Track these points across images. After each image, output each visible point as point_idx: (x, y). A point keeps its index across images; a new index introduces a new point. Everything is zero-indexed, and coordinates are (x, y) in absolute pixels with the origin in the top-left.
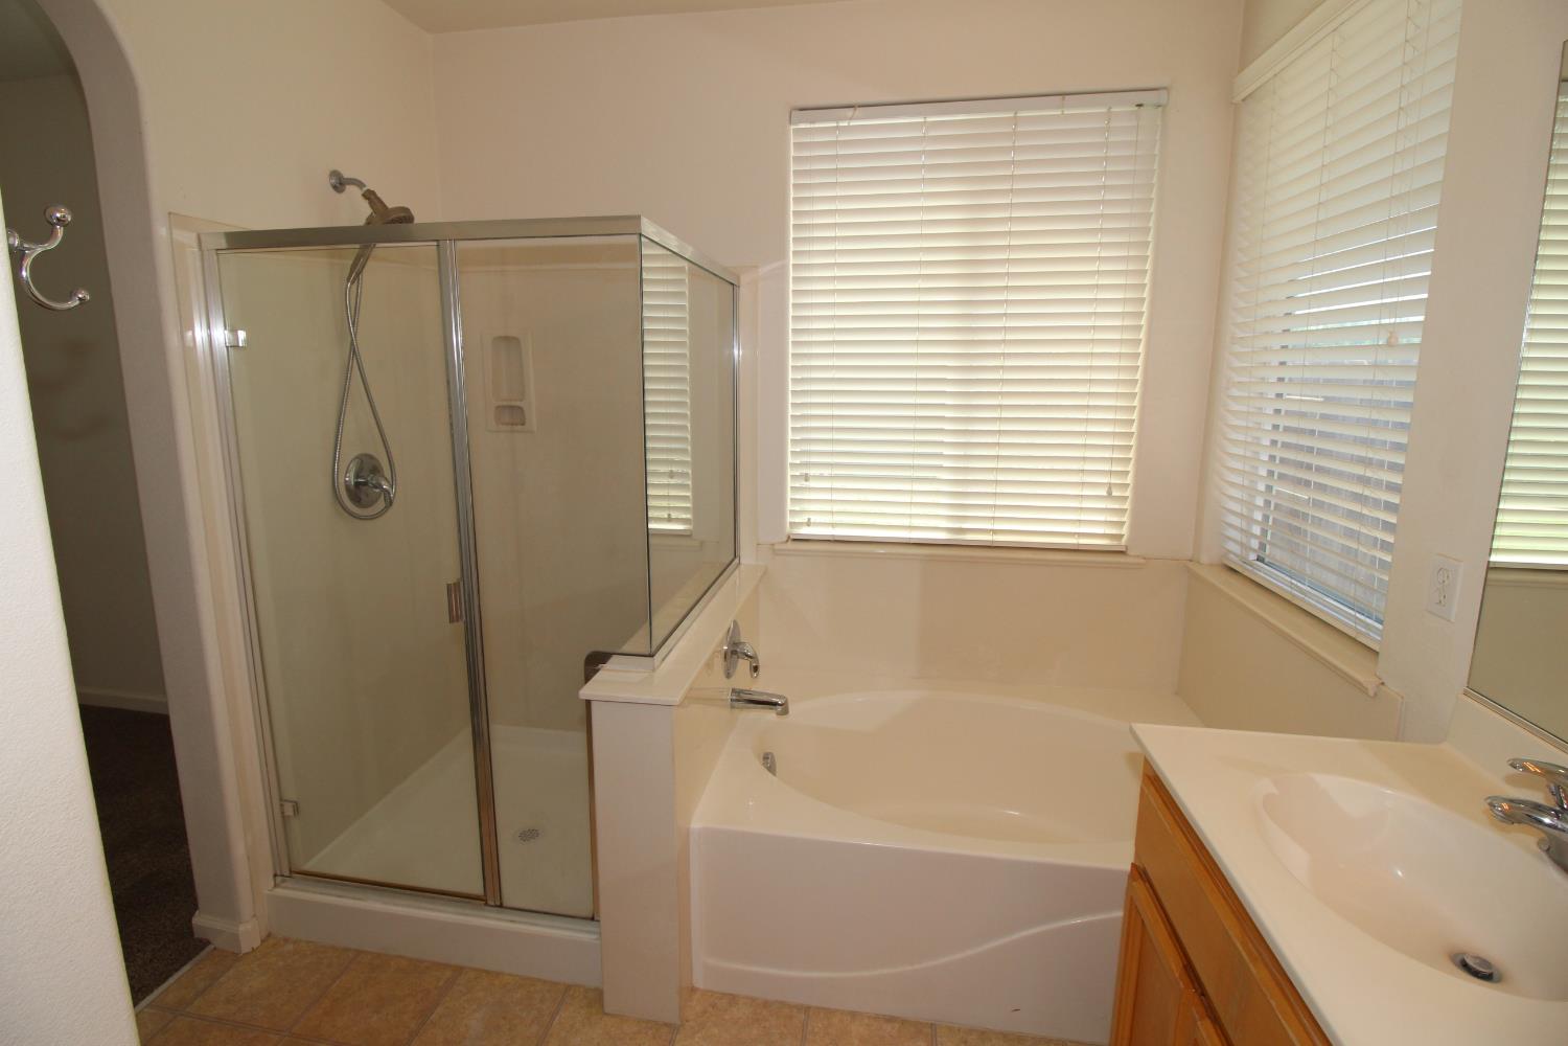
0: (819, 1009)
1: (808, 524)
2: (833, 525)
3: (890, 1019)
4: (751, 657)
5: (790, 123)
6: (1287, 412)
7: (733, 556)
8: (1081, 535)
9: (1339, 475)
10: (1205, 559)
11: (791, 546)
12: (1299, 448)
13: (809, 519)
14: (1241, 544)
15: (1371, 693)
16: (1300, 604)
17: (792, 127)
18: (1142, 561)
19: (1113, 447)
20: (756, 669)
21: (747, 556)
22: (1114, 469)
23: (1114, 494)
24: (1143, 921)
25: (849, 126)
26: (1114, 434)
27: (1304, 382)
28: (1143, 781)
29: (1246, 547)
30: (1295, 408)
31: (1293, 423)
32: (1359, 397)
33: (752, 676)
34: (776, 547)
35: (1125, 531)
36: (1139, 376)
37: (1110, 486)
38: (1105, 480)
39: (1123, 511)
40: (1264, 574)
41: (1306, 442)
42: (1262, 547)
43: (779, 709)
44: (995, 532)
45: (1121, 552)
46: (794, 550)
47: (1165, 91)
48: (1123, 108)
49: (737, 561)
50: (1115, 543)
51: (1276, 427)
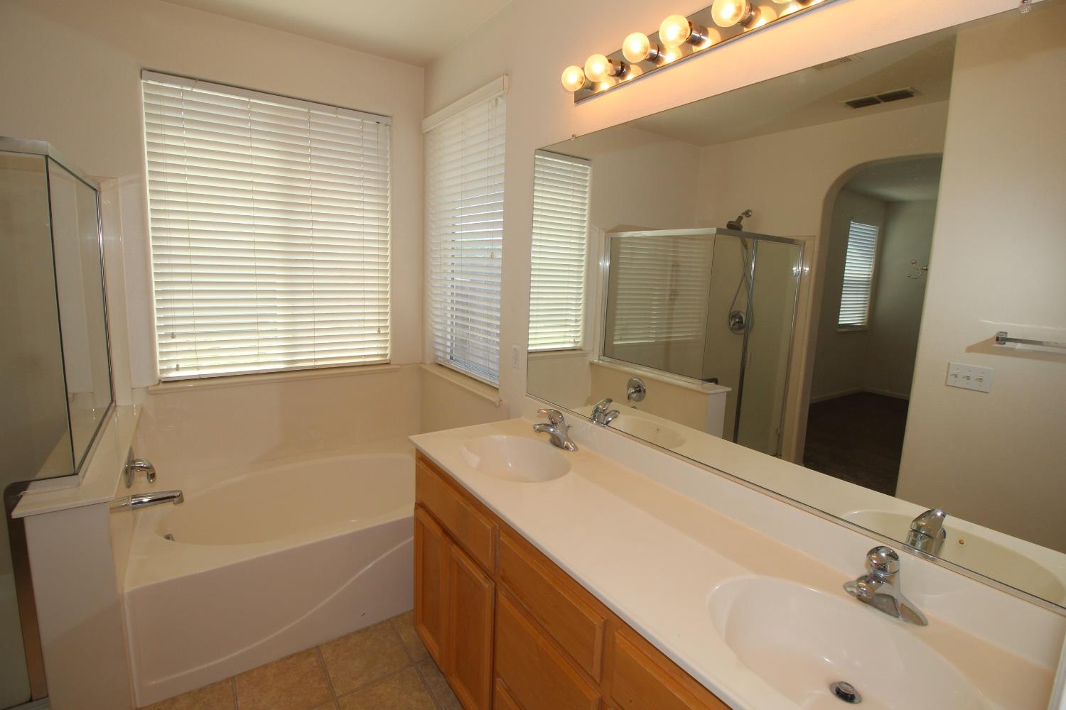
0: (240, 675)
1: (177, 369)
2: (198, 368)
3: (291, 656)
4: (146, 468)
5: (141, 78)
6: (457, 286)
7: (110, 401)
8: (366, 356)
9: (479, 315)
10: (428, 362)
11: (162, 386)
12: (463, 303)
13: (177, 365)
14: (443, 352)
15: (497, 405)
16: (469, 375)
17: (143, 81)
18: (399, 367)
19: (379, 306)
20: (153, 476)
21: (122, 400)
22: (381, 318)
23: (381, 332)
24: (423, 525)
25: (192, 92)
26: (379, 299)
27: (462, 273)
28: (416, 460)
29: (444, 352)
30: (459, 284)
31: (459, 292)
32: (484, 280)
33: (150, 482)
34: (150, 389)
35: (388, 352)
36: (388, 267)
37: (379, 328)
38: (376, 324)
39: (387, 341)
40: (453, 365)
41: (465, 300)
42: (452, 351)
43: (176, 500)
44: (315, 360)
45: (388, 363)
46: (164, 390)
47: (390, 119)
48: (370, 122)
49: (113, 405)
50: (384, 359)
51: (452, 294)
